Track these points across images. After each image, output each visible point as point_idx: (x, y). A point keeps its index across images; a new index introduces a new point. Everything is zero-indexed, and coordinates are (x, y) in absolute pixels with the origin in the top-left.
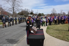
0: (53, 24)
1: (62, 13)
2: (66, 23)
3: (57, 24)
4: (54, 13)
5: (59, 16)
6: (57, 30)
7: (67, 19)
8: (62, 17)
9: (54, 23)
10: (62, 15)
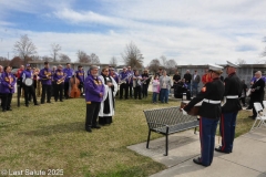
0: (19, 104)
1: (58, 59)
2: (75, 95)
3: (36, 103)
4: (25, 57)
5: (46, 69)
6: (36, 133)
7: (77, 81)
8: (59, 70)
9: (22, 100)
10: (57, 64)
